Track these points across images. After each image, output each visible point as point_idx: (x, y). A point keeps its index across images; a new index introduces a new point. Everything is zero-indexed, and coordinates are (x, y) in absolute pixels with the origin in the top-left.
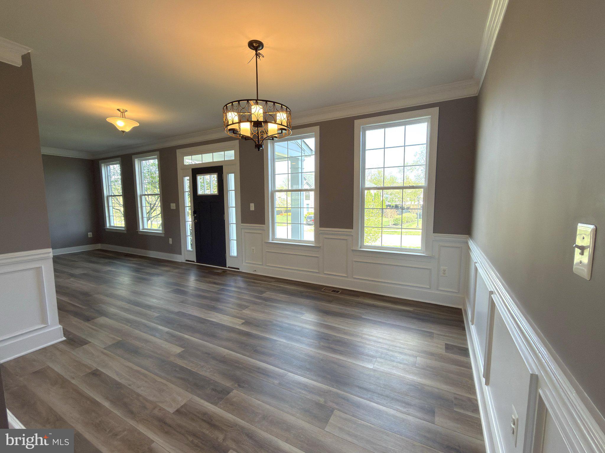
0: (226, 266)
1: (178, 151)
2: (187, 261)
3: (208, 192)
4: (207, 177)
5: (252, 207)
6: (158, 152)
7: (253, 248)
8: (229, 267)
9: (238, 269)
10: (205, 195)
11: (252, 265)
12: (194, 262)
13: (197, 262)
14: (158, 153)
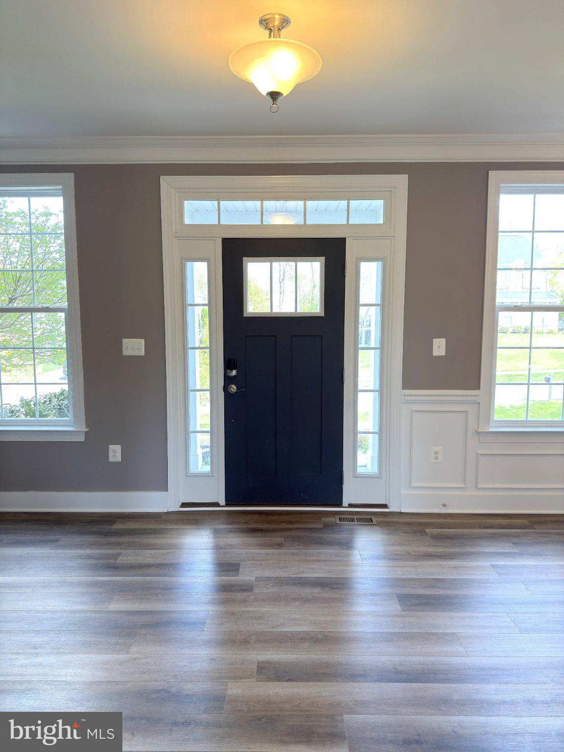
0: (340, 504)
1: (167, 183)
2: (184, 505)
3: (285, 307)
4: (283, 267)
5: (439, 347)
6: (72, 175)
7: (437, 449)
8: (351, 506)
9: (385, 506)
10: (272, 316)
11: (430, 492)
12: (216, 504)
13: (227, 505)
14: (70, 177)
